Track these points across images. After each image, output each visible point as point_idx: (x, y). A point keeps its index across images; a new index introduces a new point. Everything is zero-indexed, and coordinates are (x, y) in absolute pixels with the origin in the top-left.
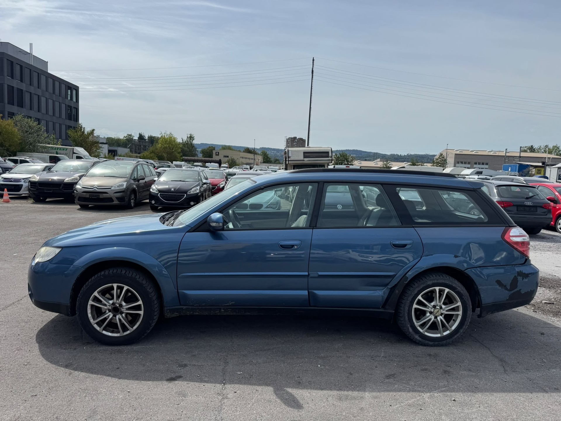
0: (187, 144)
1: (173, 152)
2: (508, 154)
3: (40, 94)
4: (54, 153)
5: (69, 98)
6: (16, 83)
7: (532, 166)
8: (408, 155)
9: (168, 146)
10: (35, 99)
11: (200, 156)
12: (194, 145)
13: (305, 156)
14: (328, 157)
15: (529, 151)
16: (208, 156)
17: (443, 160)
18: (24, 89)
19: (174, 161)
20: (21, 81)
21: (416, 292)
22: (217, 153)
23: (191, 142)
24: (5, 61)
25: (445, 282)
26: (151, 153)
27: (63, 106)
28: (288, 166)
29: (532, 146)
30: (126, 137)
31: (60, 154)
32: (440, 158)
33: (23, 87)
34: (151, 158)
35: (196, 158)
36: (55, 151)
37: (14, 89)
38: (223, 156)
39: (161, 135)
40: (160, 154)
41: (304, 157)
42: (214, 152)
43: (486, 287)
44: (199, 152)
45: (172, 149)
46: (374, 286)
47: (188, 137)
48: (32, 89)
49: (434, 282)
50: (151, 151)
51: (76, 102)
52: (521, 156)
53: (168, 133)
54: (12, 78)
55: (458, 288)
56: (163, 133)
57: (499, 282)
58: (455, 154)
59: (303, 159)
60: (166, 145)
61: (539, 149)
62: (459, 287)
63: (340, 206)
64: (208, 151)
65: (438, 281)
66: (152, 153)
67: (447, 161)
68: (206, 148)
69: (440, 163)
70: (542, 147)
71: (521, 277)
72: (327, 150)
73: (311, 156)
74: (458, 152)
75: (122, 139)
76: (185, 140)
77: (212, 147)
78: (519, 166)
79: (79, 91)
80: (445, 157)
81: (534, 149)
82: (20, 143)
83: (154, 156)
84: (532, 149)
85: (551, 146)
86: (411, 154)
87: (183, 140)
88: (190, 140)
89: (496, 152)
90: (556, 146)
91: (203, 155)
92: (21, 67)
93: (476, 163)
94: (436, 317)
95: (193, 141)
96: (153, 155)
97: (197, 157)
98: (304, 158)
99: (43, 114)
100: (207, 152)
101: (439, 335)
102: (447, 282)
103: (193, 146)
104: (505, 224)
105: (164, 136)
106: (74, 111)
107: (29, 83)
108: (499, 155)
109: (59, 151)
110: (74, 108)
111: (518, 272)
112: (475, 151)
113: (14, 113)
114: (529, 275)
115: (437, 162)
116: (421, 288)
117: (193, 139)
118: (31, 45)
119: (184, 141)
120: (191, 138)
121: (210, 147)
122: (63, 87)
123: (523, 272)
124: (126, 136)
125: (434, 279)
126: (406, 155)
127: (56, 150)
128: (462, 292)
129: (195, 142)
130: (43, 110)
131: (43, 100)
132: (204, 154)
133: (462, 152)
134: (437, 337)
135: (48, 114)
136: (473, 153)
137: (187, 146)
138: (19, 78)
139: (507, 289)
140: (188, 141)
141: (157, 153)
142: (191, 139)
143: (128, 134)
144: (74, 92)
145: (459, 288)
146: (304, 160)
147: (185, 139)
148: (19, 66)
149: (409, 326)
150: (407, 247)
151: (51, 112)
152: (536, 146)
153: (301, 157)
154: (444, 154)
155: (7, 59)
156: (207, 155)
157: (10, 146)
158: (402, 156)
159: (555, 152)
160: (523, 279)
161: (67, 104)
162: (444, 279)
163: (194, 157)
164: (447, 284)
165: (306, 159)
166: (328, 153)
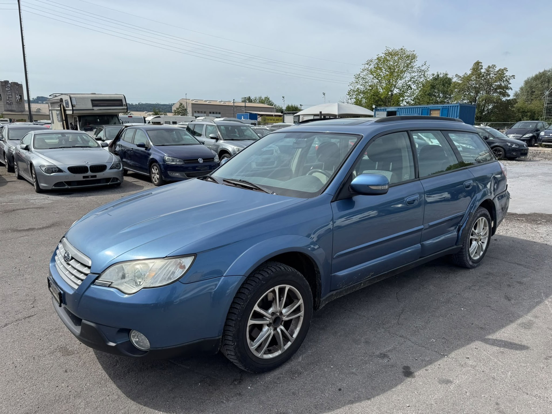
2: (235, 104)
7: (259, 114)
8: (139, 104)
13: (94, 105)
14: (122, 105)
15: (247, 101)
17: (183, 110)
29: (249, 97)
32: (180, 108)
52: (246, 106)
58: (192, 104)
59: (91, 108)
61: (255, 100)
67: (188, 110)
69: (181, 113)
70: (257, 98)
72: (119, 97)
73: (102, 105)
74: (194, 102)
78: (250, 115)
80: (185, 107)
81: (251, 100)
84: (250, 100)
85: (263, 98)
86: (143, 103)
89: (226, 102)
90: (267, 98)
93: (210, 113)
98: (93, 107)
108: (229, 105)
112: (208, 101)
115: (178, 112)
126: (137, 104)
133: (197, 102)
136: (207, 103)
146: (93, 110)
152: (252, 98)
153: (89, 106)
154: (184, 104)
158: (134, 106)
159: (267, 102)
165: (95, 108)
166: (121, 100)
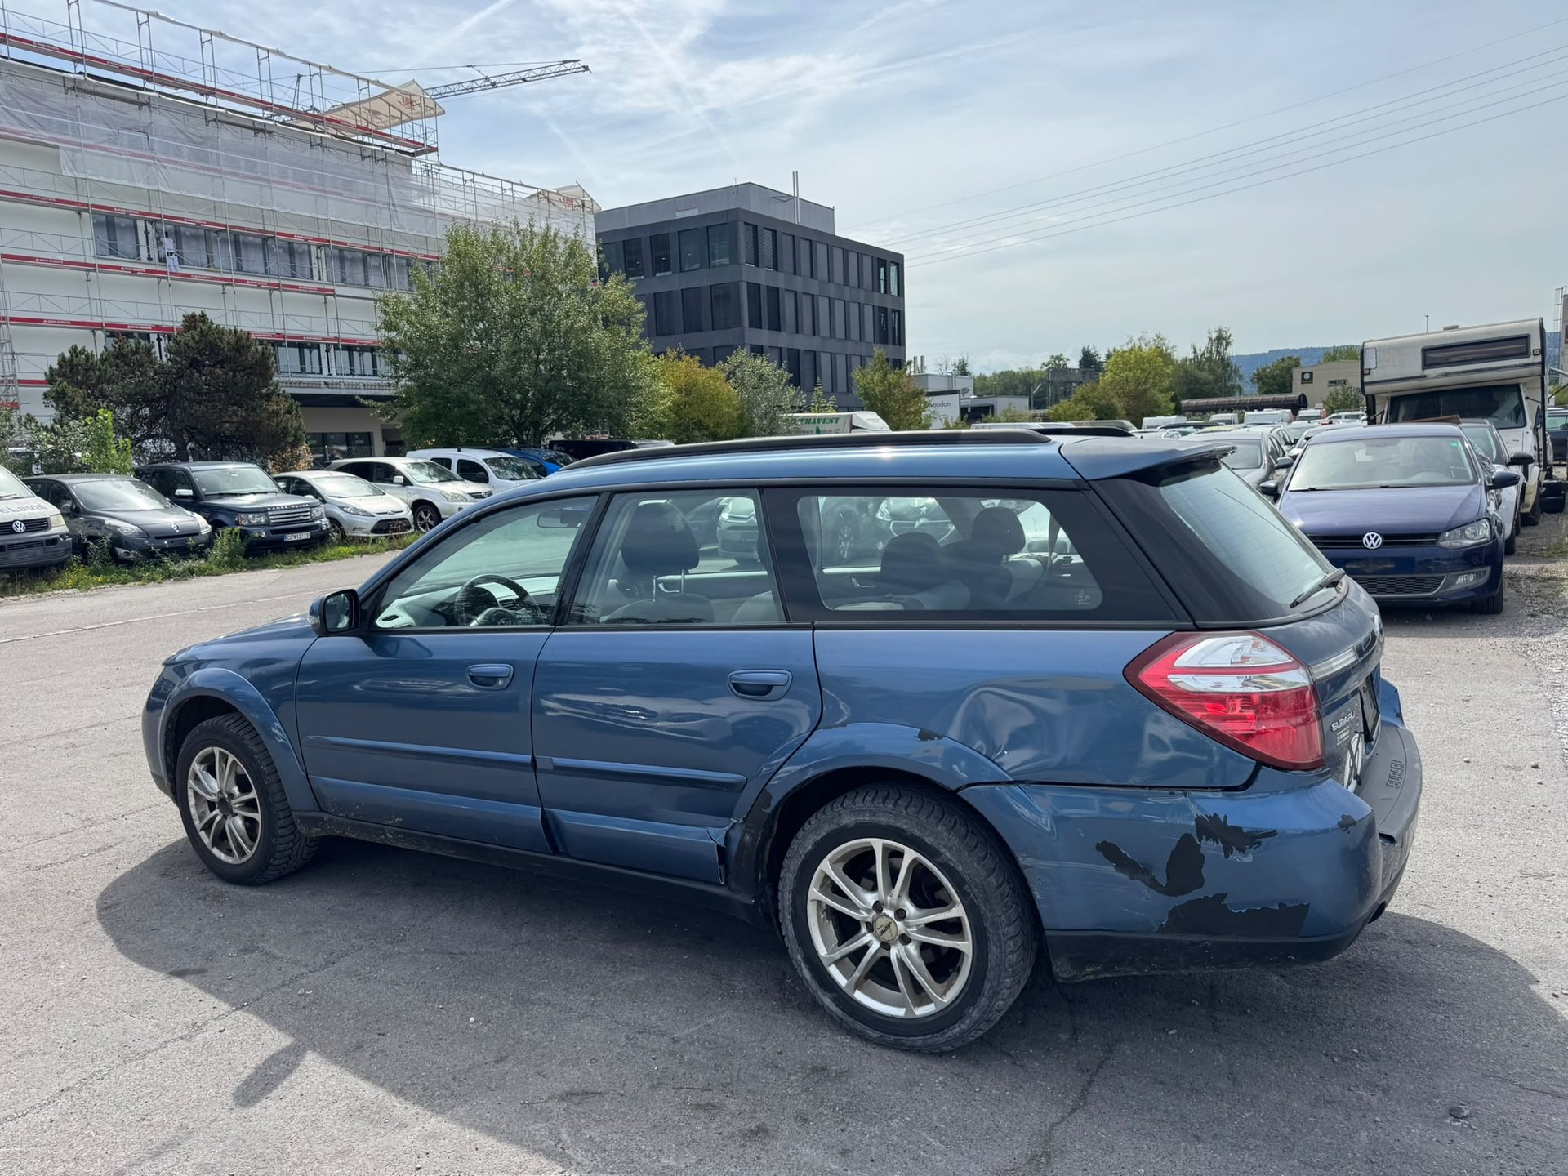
0: (1209, 360)
1: (1146, 391)
3: (816, 291)
4: (811, 433)
5: (882, 290)
6: (764, 277)
9: (1131, 374)
10: (806, 303)
11: (1251, 392)
12: (1234, 361)
13: (1428, 363)
14: (1525, 353)
16: (1276, 387)
18: (781, 286)
19: (1149, 415)
20: (776, 268)
21: (810, 847)
22: (1307, 376)
23: (1220, 353)
24: (741, 226)
25: (898, 825)
26: (1077, 401)
27: (868, 311)
28: (1377, 402)
30: (1049, 363)
31: (825, 432)
33: (780, 280)
34: (1078, 415)
35: (1236, 399)
36: (813, 427)
37: (762, 287)
38: (1327, 383)
39: (1130, 346)
40: (1104, 402)
41: (1426, 365)
42: (1296, 374)
43: (1054, 864)
44: (1249, 380)
45: (1145, 383)
46: (698, 813)
47: (1210, 339)
48: (799, 284)
49: (860, 818)
50: (1079, 398)
51: (899, 295)
53: (1151, 336)
54: (757, 265)
55: (943, 850)
56: (1135, 339)
57: (1110, 851)
59: (1420, 374)
60: (1127, 373)
62: (950, 849)
63: (1372, 539)
64: (1278, 372)
65: (874, 818)
66: (1080, 401)
68: (1270, 365)
71: (1215, 840)
72: (1521, 328)
73: (1453, 360)
75: (1038, 372)
76: (1203, 350)
77: (1290, 358)
79: (905, 265)
82: (740, 417)
83: (1086, 409)
87: (1195, 352)
88: (1217, 347)
91: (1260, 389)
92: (774, 233)
94: (885, 946)
95: (1229, 348)
96: (1084, 406)
97: (1240, 394)
98: (1423, 369)
99: (824, 338)
100: (1274, 377)
101: (900, 1012)
102: (905, 827)
103: (1228, 364)
104: (1178, 619)
105: (1140, 348)
106: (893, 316)
107: (792, 270)
109: (822, 426)
110: (894, 311)
111: (1199, 820)
113: (762, 346)
114: (1258, 837)
116: (824, 834)
117: (1228, 344)
118: (795, 175)
119: (1199, 353)
120: (1222, 339)
121: (1283, 360)
122: (867, 263)
123: (1230, 823)
124: (1046, 361)
125: (864, 811)
127: (817, 425)
128: (960, 868)
129: (1233, 351)
130: (824, 329)
131: (823, 304)
132: (1263, 384)
134: (893, 1017)
135: (835, 338)
137: (1210, 366)
138: (771, 265)
139: (1154, 884)
140: (1211, 352)
141: (1096, 400)
142: (1222, 344)
143: (1053, 357)
144: (893, 269)
145: (948, 854)
146: (1424, 377)
147: (1202, 345)
148: (770, 233)
149: (799, 958)
150: (774, 692)
151: (840, 332)
153: (1414, 366)
155: (745, 223)
156: (1273, 385)
157: (717, 425)
160: (1227, 852)
161: (876, 304)
162: (895, 815)
163: (1230, 395)
164: (905, 831)
165: (1429, 372)
166: (1526, 338)
